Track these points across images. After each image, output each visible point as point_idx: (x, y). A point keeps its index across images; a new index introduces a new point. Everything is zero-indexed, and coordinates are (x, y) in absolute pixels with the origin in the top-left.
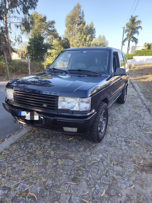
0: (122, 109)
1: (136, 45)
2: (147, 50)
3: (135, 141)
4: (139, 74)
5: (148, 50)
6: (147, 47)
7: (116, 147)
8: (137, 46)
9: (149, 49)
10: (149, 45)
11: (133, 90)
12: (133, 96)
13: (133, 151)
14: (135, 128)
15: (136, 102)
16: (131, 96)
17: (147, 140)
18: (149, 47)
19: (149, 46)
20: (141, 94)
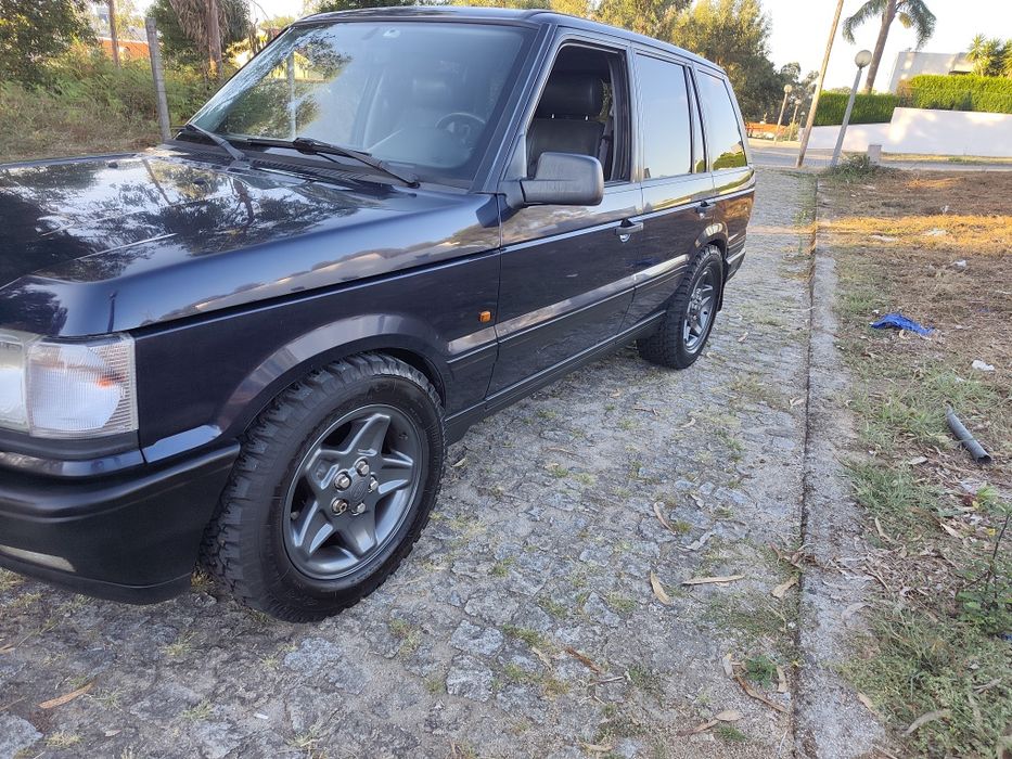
0: (647, 403)
1: (921, 42)
2: (982, 78)
3: (573, 636)
4: (884, 204)
5: (988, 77)
6: (984, 61)
7: (415, 669)
8: (924, 50)
9: (993, 75)
10: (1000, 48)
11: (799, 293)
12: (769, 329)
13: (504, 713)
14: (644, 538)
15: (767, 365)
16: (759, 327)
17: (657, 642)
18: (993, 64)
19: (996, 59)
20: (830, 323)
